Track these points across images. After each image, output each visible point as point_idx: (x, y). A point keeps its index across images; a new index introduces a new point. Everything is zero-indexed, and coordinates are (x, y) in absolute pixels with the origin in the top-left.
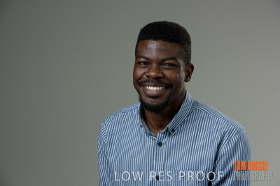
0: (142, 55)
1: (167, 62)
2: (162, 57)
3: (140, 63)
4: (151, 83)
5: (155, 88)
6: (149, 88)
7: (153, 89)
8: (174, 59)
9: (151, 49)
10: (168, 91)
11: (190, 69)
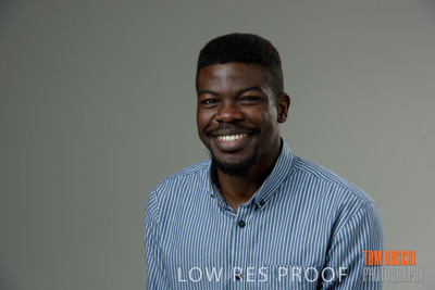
0: (206, 88)
1: (246, 94)
2: (237, 87)
3: (204, 102)
4: (225, 131)
5: (233, 138)
6: (224, 138)
7: (229, 140)
8: (256, 88)
9: (219, 78)
10: (254, 140)
11: (284, 103)
